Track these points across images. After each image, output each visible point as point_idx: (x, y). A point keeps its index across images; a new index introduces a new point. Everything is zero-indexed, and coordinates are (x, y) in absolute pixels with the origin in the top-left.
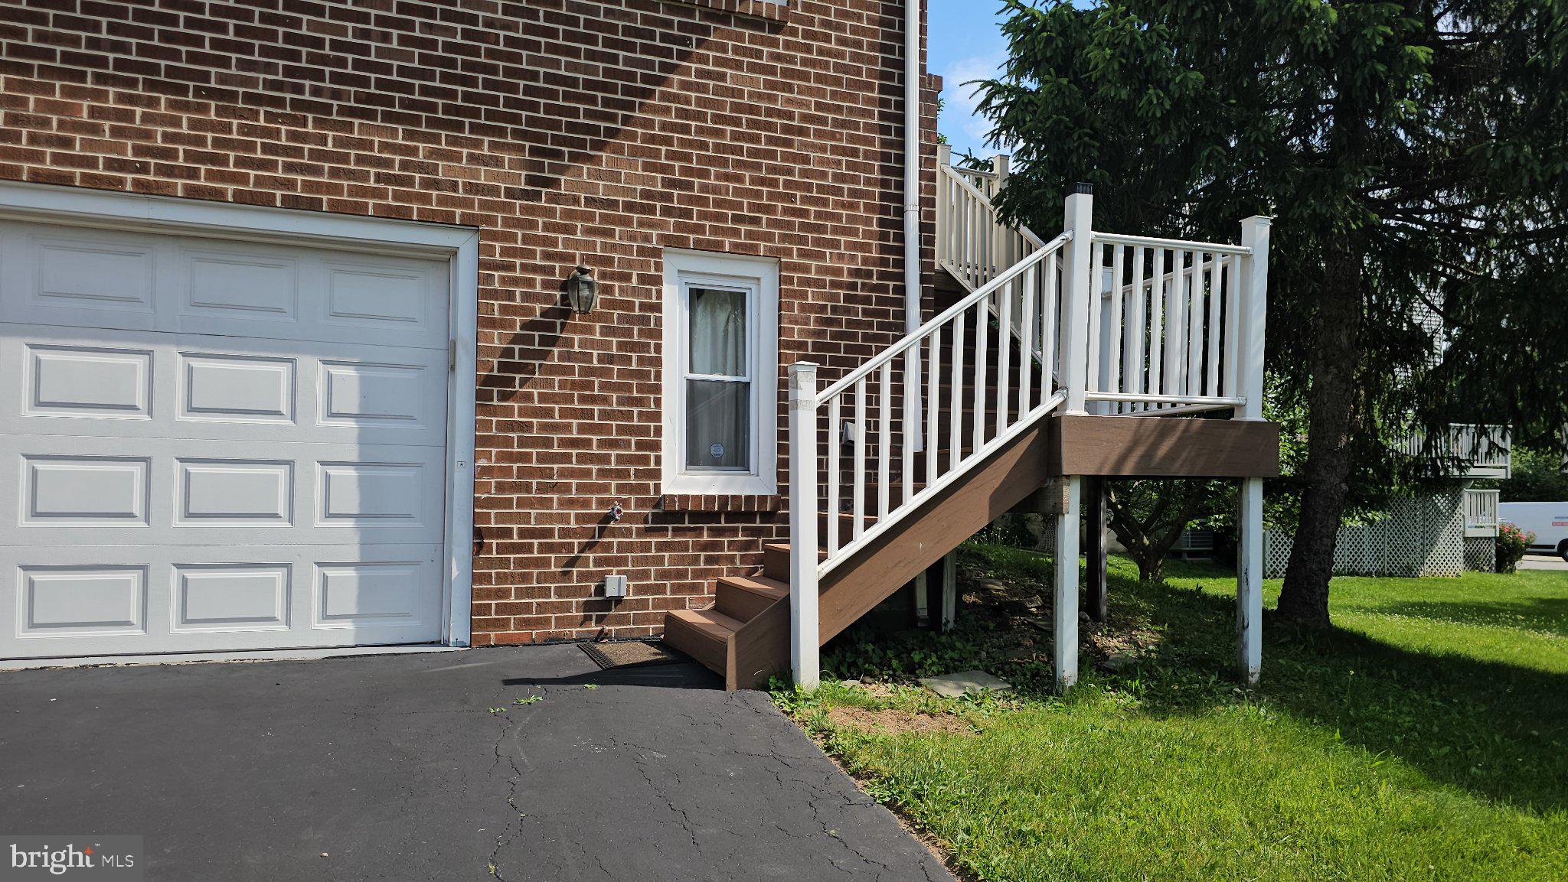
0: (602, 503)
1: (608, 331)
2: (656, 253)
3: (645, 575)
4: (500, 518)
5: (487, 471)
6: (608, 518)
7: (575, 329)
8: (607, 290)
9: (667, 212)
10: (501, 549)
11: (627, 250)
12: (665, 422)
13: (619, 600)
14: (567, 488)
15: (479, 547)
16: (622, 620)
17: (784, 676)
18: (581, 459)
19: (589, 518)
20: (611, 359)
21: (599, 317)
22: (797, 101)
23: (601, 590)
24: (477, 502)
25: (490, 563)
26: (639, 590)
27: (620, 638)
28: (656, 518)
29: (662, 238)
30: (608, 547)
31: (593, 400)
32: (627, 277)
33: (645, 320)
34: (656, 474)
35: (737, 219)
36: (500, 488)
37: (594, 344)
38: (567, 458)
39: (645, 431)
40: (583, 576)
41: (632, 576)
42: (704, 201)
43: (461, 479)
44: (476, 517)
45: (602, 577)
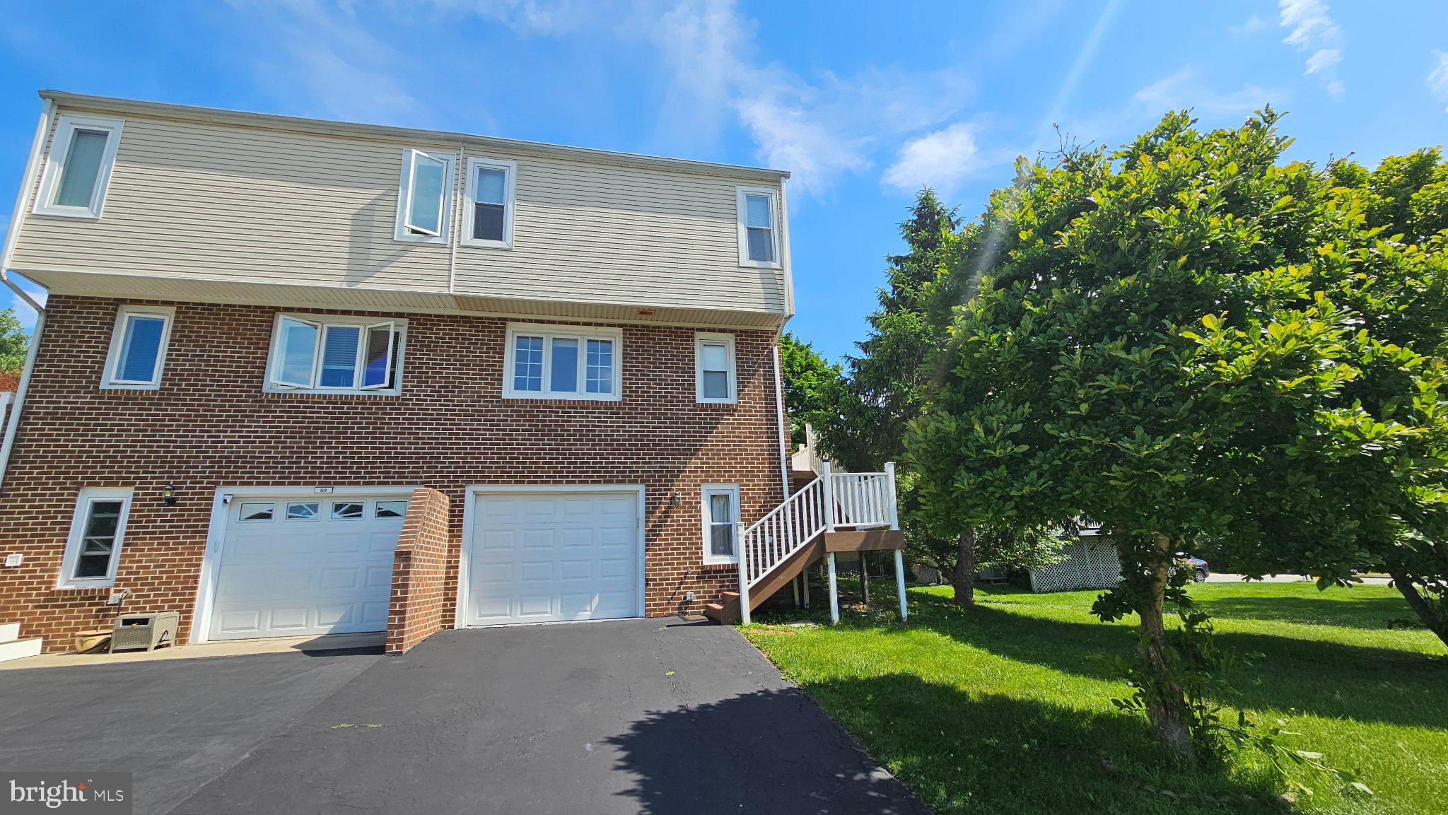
0: (685, 569)
1: (684, 512)
2: (699, 485)
3: (699, 592)
4: (653, 575)
5: (649, 560)
6: (687, 573)
7: (675, 512)
8: (685, 499)
9: (702, 472)
10: (654, 585)
11: (690, 485)
12: (704, 541)
13: (691, 601)
14: (673, 564)
15: (647, 585)
16: (693, 608)
17: (739, 621)
18: (678, 554)
19: (681, 574)
20: (686, 521)
21: (682, 507)
22: (743, 431)
23: (685, 598)
24: (646, 570)
25: (651, 590)
26: (698, 598)
27: (692, 614)
28: (702, 573)
29: (701, 481)
30: (687, 583)
31: (681, 534)
32: (690, 494)
33: (696, 507)
34: (701, 558)
35: (725, 472)
36: (653, 565)
37: (680, 516)
38: (673, 554)
39: (697, 543)
40: (679, 593)
41: (695, 593)
42: (714, 467)
43: (641, 562)
44: (646, 575)
45: (685, 593)
